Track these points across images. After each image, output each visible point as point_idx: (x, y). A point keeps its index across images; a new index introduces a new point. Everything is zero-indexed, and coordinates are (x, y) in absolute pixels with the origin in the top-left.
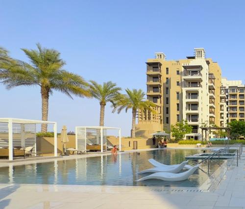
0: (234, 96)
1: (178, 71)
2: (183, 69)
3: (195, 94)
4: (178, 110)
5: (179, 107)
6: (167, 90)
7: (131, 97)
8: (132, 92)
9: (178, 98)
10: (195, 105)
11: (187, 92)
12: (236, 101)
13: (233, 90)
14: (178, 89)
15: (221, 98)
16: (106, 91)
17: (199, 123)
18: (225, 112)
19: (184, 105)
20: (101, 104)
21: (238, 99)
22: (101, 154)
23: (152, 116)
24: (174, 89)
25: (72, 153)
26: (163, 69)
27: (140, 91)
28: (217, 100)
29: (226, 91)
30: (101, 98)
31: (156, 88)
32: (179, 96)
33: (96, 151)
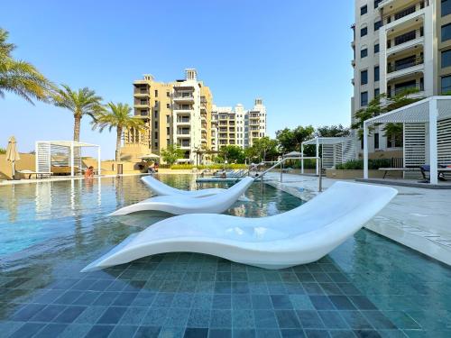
0: (224, 122)
1: (168, 93)
2: (173, 91)
3: (187, 117)
4: (168, 134)
5: (169, 130)
6: (156, 113)
7: (115, 113)
8: (117, 107)
9: (168, 122)
10: (186, 129)
11: (178, 115)
12: (226, 128)
13: (223, 117)
14: (168, 112)
15: (212, 123)
16: (82, 99)
17: (191, 148)
18: (216, 138)
19: (175, 129)
20: (75, 116)
21: (228, 126)
22: (72, 178)
23: (140, 138)
24: (164, 112)
25: (27, 176)
26: (152, 91)
27: (127, 105)
28: (209, 125)
29: (216, 117)
30: (76, 109)
31: (144, 111)
32: (170, 119)
33: (65, 174)
